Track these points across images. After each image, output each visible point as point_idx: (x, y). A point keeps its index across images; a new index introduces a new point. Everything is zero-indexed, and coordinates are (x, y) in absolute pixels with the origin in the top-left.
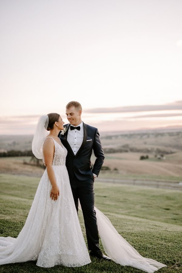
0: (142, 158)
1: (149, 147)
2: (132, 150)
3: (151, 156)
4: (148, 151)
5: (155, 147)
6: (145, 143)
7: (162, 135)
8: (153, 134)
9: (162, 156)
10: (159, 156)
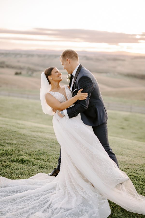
0: (17, 74)
1: (22, 65)
2: (8, 67)
3: (24, 72)
4: (21, 68)
5: (27, 66)
6: (19, 62)
7: (32, 56)
8: (25, 54)
9: (33, 73)
10: (30, 73)
